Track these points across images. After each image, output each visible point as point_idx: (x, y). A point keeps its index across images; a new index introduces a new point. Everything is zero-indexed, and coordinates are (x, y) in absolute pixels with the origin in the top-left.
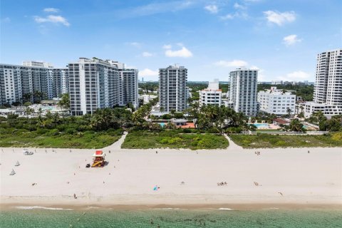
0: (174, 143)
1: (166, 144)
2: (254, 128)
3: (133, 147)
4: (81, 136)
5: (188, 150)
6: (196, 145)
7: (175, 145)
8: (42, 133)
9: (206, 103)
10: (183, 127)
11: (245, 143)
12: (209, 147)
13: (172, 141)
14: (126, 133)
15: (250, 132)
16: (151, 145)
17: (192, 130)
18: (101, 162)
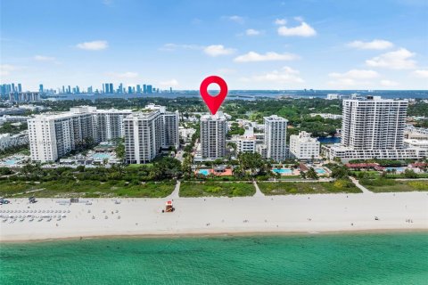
0: (217, 192)
1: (211, 193)
2: (279, 176)
3: (188, 195)
4: (146, 186)
5: (227, 197)
6: (232, 193)
7: (217, 194)
8: (113, 184)
9: (242, 150)
10: (223, 174)
11: (267, 191)
12: (241, 195)
13: (215, 190)
14: (179, 183)
15: (275, 181)
16: (200, 194)
17: (230, 178)
18: (170, 209)
